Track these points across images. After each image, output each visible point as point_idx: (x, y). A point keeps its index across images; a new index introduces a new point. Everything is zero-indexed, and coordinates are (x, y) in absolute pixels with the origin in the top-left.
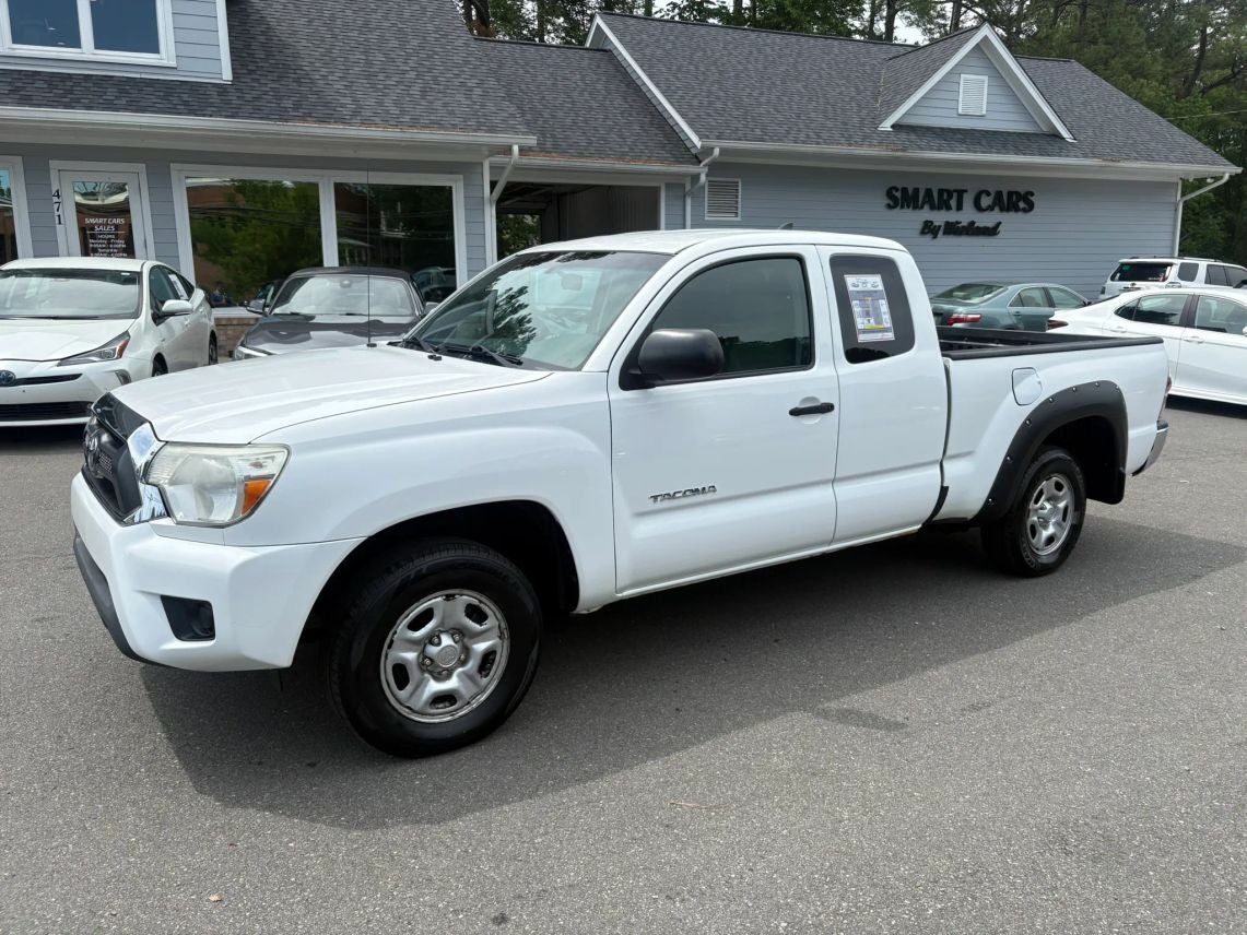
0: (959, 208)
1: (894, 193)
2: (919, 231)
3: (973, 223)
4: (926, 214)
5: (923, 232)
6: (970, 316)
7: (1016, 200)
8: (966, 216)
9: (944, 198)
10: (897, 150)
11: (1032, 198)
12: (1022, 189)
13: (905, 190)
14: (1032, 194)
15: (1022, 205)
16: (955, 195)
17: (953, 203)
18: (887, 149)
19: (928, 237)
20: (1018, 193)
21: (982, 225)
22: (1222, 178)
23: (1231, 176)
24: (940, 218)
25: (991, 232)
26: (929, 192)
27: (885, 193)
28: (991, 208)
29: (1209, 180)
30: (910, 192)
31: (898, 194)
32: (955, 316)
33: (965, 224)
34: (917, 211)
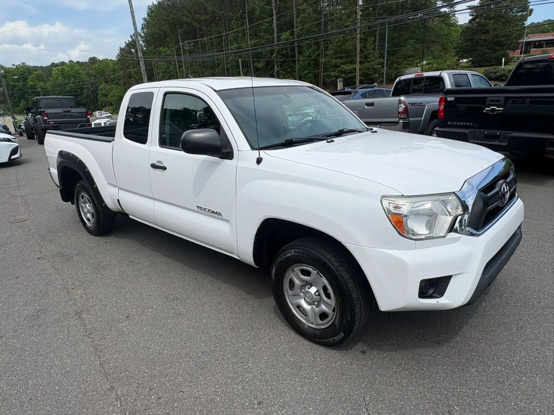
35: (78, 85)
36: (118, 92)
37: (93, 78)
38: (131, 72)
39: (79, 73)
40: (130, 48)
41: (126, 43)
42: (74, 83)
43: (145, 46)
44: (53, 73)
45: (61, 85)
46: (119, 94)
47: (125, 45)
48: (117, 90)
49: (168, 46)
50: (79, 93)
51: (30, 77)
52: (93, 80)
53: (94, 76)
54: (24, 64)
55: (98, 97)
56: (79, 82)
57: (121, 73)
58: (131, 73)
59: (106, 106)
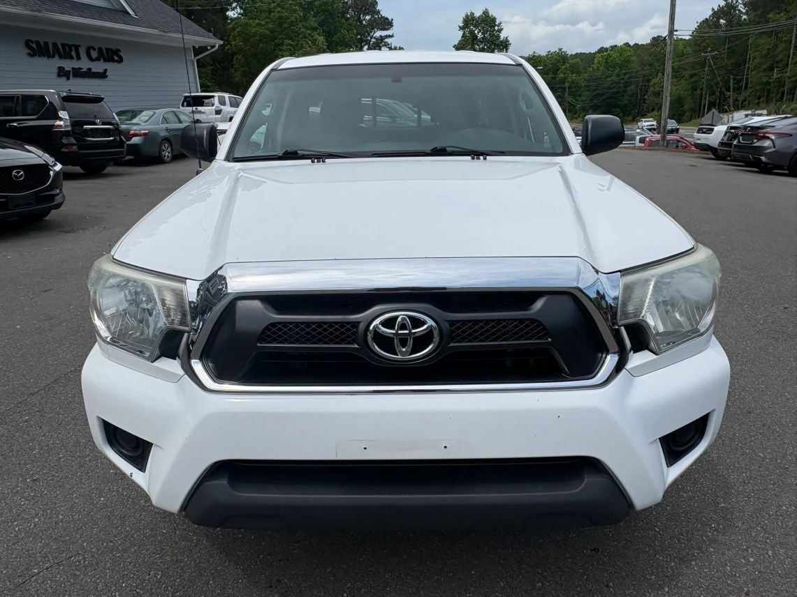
0: (79, 58)
1: (31, 44)
2: (56, 75)
3: (90, 69)
4: (57, 62)
5: (59, 75)
6: (143, 132)
7: (112, 55)
8: (84, 64)
9: (67, 51)
10: (35, 11)
11: (120, 53)
12: (113, 47)
13: (38, 43)
14: (120, 51)
15: (116, 58)
16: (73, 48)
17: (73, 54)
18: (27, 10)
19: (64, 79)
20: (111, 50)
21: (96, 71)
22: (215, 46)
23: (219, 46)
24: (69, 65)
25: (103, 75)
26: (55, 45)
27: (24, 44)
28: (98, 59)
29: (209, 48)
30: (42, 44)
31: (34, 45)
32: (132, 132)
33: (84, 70)
34: (51, 59)
35: (623, 79)
36: (677, 89)
37: (647, 67)
38: (706, 57)
39: (628, 61)
40: (719, 18)
41: (713, 9)
42: (618, 75)
43: (747, 13)
44: (596, 61)
45: (600, 78)
46: (678, 92)
47: (711, 13)
48: (677, 87)
49: (786, 10)
50: (621, 90)
51: (563, 67)
52: (647, 71)
53: (650, 65)
54: (560, 50)
55: (646, 97)
56: (625, 74)
57: (691, 60)
58: (705, 60)
59: (653, 110)
